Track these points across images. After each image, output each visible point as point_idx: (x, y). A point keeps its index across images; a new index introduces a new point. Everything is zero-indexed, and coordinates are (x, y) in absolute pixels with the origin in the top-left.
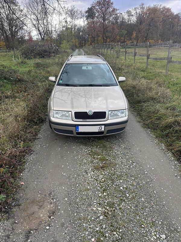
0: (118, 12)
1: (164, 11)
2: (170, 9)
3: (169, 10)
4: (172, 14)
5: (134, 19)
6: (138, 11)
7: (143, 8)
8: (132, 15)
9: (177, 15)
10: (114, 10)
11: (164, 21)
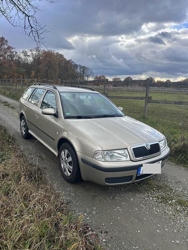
0: (13, 50)
1: (57, 56)
2: (63, 56)
3: (61, 56)
4: (65, 60)
5: (30, 59)
6: (34, 53)
7: (39, 51)
8: (29, 56)
9: (69, 61)
10: (9, 48)
11: (59, 65)
